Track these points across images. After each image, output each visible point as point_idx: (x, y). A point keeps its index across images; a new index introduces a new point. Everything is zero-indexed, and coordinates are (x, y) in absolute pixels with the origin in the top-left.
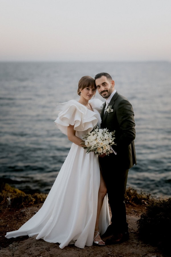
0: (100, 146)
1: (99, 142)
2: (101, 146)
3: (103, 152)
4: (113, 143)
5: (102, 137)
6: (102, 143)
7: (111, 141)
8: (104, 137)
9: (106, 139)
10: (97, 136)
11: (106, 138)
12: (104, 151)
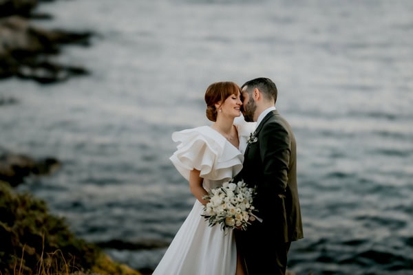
0: (230, 213)
1: (229, 207)
2: (233, 214)
3: (235, 225)
4: (253, 208)
5: (233, 198)
6: (233, 210)
7: (248, 206)
8: (236, 198)
9: (240, 203)
10: (226, 196)
11: (240, 201)
12: (237, 222)
